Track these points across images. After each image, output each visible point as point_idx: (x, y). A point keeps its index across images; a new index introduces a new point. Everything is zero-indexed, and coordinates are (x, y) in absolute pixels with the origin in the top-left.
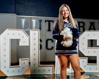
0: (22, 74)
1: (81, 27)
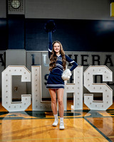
1: (96, 60)
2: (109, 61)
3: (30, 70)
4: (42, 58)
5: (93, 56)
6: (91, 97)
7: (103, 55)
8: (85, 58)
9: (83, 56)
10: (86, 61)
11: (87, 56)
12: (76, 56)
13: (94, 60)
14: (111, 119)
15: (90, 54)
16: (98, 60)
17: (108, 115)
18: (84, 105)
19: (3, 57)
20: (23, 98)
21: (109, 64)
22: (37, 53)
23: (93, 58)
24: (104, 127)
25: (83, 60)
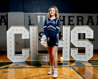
0: (24, 61)
1: (80, 21)
2: (90, 21)
3: (29, 29)
4: (37, 18)
5: (78, 17)
6: (77, 51)
7: (86, 16)
8: (71, 19)
9: (69, 17)
10: (72, 21)
11: (73, 17)
12: (64, 17)
13: (78, 21)
14: (92, 68)
15: (76, 15)
16: (82, 21)
17: (90, 65)
18: (71, 57)
19: (5, 18)
20: (24, 51)
21: (90, 24)
22: (32, 15)
23: (78, 19)
24: (86, 74)
25: (69, 21)
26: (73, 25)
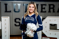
8: (44, 6)
10: (44, 8)
25: (42, 8)
26: (45, 12)
